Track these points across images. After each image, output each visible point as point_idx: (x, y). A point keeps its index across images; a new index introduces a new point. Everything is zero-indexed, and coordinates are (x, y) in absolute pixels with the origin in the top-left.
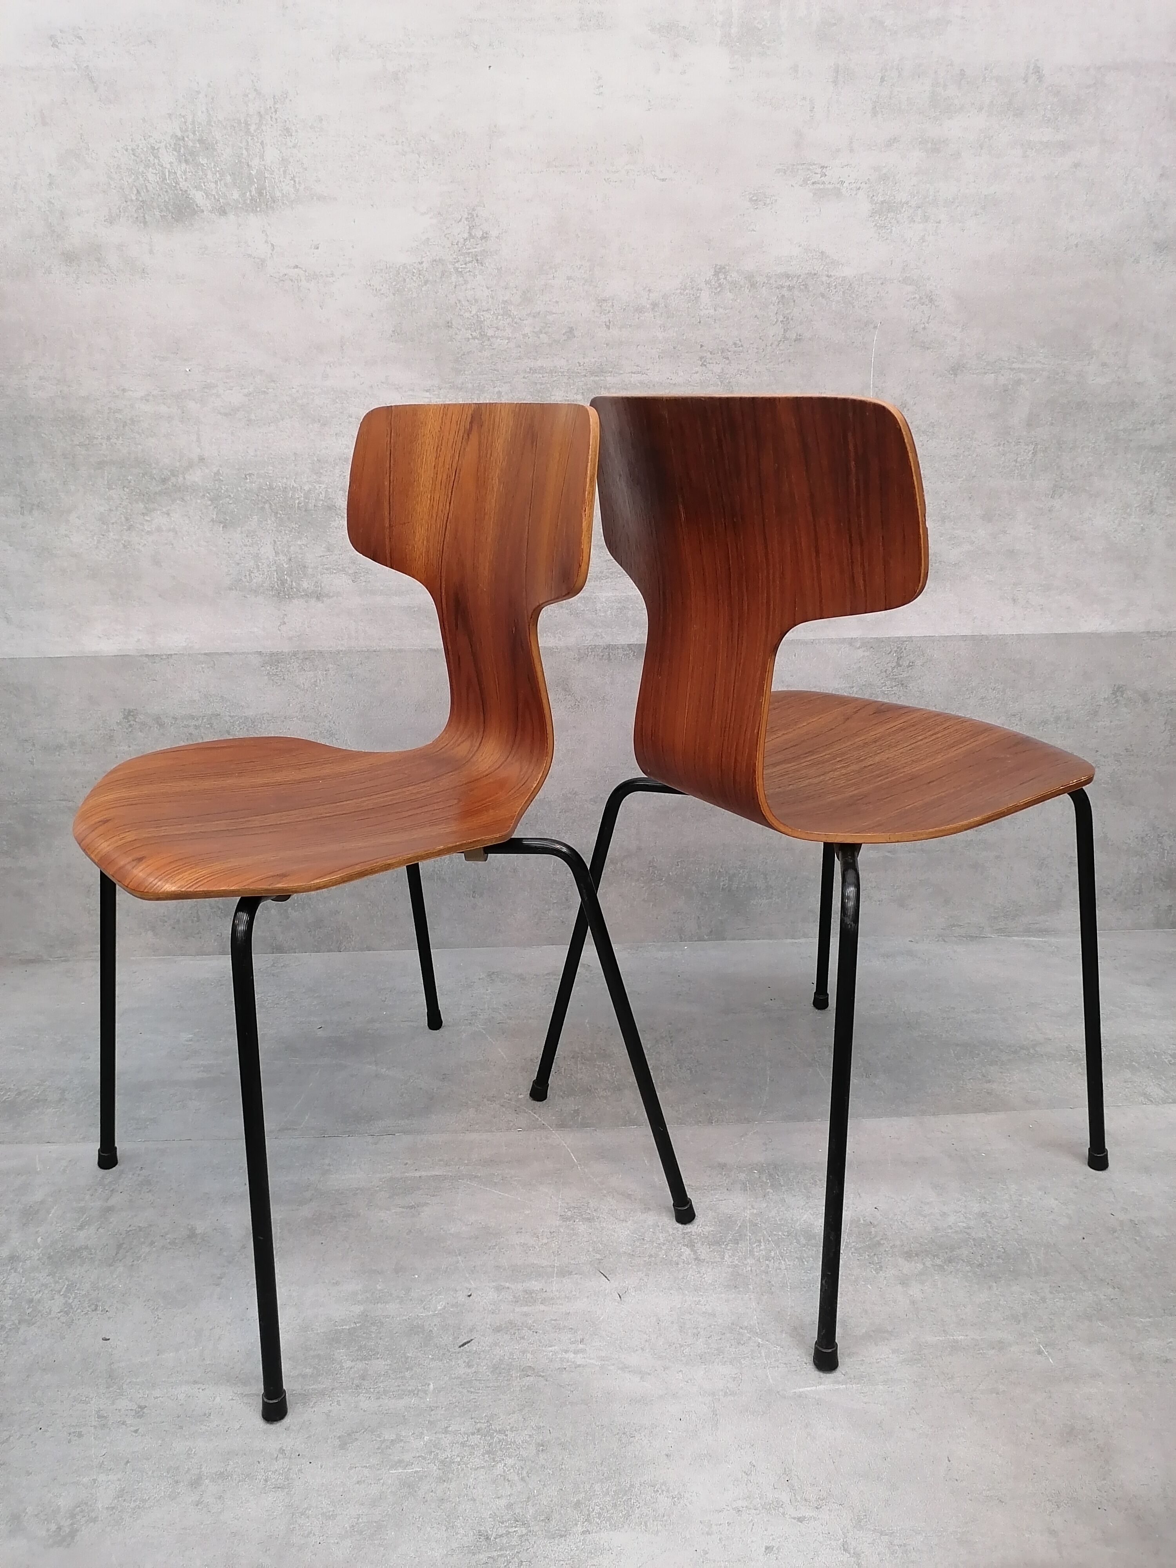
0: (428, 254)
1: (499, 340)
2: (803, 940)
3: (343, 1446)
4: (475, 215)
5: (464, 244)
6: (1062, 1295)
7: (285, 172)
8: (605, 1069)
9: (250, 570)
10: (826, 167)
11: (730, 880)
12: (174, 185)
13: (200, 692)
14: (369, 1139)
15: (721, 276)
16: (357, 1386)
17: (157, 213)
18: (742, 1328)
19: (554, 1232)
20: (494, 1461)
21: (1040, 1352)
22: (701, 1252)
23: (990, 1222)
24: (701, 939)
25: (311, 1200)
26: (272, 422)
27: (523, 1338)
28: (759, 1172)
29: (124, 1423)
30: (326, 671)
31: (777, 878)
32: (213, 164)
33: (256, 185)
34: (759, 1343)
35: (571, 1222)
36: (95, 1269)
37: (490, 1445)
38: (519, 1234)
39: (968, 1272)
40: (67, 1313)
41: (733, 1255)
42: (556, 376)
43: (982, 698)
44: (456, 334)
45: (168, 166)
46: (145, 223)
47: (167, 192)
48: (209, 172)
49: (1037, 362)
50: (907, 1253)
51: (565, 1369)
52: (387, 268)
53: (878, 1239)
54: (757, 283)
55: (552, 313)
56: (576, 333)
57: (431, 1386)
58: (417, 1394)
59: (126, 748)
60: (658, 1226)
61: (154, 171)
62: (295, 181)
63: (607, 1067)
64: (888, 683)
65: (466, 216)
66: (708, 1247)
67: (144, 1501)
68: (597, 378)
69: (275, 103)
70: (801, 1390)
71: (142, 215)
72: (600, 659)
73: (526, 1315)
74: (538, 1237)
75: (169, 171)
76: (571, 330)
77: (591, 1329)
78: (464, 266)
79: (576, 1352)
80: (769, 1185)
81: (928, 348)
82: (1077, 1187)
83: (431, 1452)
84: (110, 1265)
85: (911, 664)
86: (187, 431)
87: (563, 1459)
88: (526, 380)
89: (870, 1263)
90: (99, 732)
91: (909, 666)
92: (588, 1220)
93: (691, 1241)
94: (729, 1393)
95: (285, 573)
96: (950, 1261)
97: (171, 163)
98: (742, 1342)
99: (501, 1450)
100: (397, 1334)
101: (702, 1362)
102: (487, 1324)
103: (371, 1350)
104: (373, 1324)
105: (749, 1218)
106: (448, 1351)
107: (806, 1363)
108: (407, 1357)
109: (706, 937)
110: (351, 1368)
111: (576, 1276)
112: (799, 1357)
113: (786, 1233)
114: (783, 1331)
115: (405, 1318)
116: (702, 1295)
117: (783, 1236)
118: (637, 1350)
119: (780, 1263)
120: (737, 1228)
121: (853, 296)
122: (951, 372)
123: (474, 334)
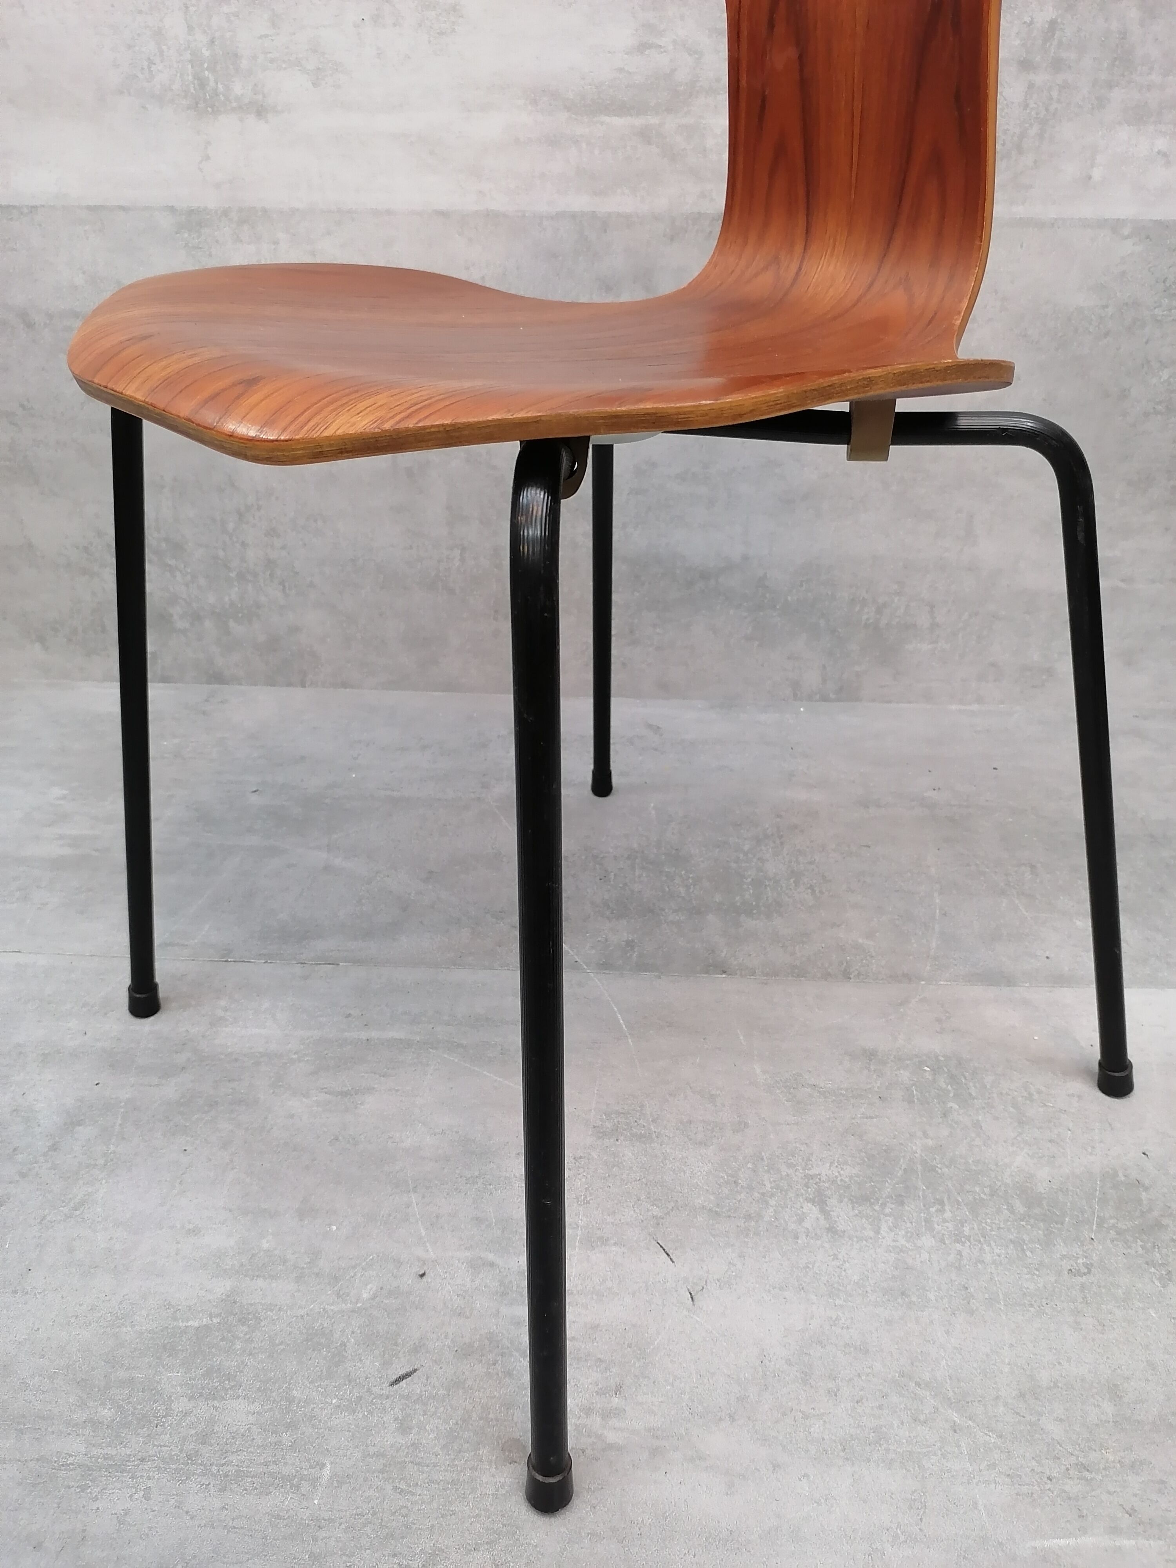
2: (975, 707)
8: (677, 880)
9: (149, 59)
11: (879, 610)
13: (84, 273)
14: (298, 969)
16: (189, 1457)
18: (918, 1384)
19: (581, 1157)
22: (838, 1216)
24: (825, 699)
25: (183, 1068)
28: (933, 1070)
31: (949, 611)
34: (955, 1422)
35: (612, 1140)
41: (896, 1226)
53: (1156, 1213)
57: (327, 1472)
58: (298, 1487)
60: (762, 1159)
63: (681, 876)
66: (850, 1206)
70: (1046, 1543)
77: (637, 1365)
79: (606, 1415)
80: (952, 1095)
89: (1147, 1263)
92: (640, 1137)
93: (819, 1192)
94: (902, 1538)
95: (206, 65)
98: (922, 1417)
100: (281, 1347)
101: (847, 1459)
102: (446, 1337)
103: (229, 1377)
104: (243, 1321)
105: (921, 1156)
106: (369, 1390)
107: (1049, 1479)
108: (291, 1401)
109: (832, 696)
110: (186, 1414)
111: (614, 1248)
112: (1034, 1463)
113: (987, 1190)
114: (997, 1398)
115: (302, 1312)
116: (841, 1306)
117: (983, 1196)
118: (721, 1419)
119: (981, 1250)
120: (900, 1173)
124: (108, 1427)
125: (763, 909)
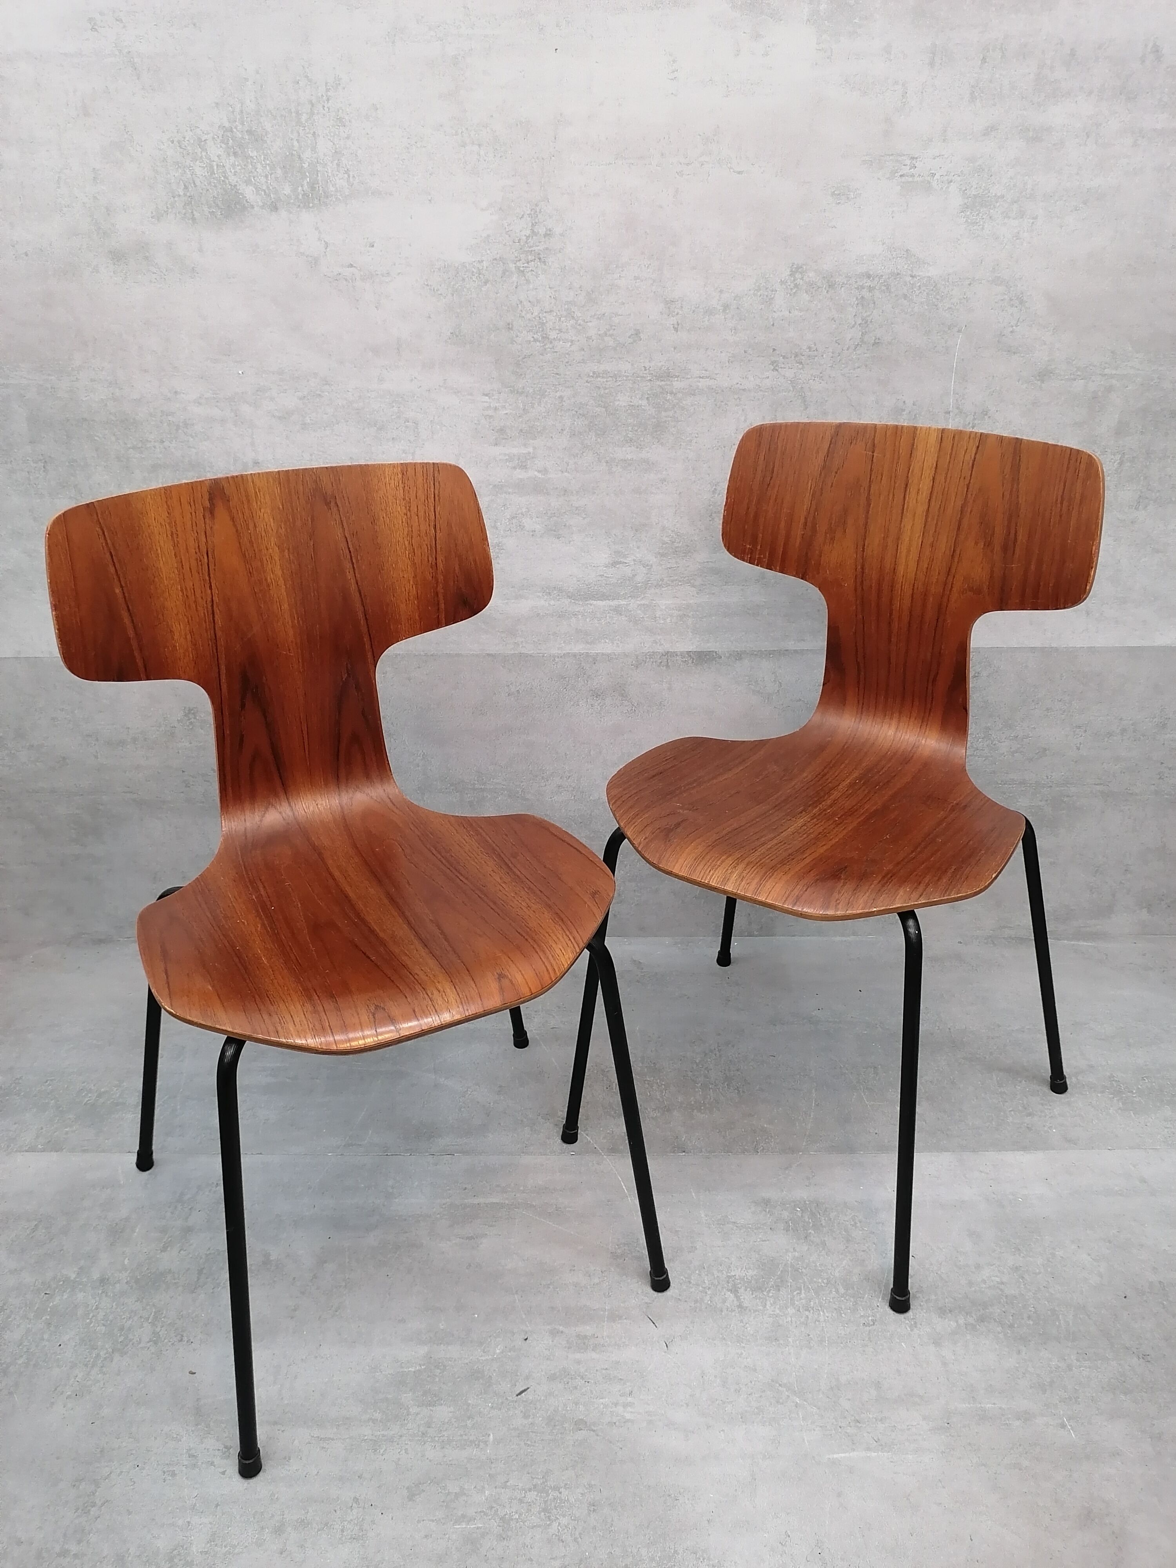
0: (488, 252)
1: (561, 343)
3: (411, 1497)
4: (538, 211)
5: (526, 242)
6: (1087, 1363)
7: (338, 165)
10: (917, 158)
12: (222, 178)
14: (430, 1159)
15: (798, 276)
16: (423, 1434)
17: (206, 209)
18: (780, 1385)
19: (605, 1271)
20: (550, 1520)
21: (1063, 1426)
22: (744, 1299)
23: (1023, 1278)
24: (751, 935)
25: (376, 1226)
26: (327, 427)
27: (576, 1388)
28: (802, 1210)
29: (212, 1464)
32: (262, 157)
33: (308, 179)
34: (797, 1403)
36: (179, 1295)
37: (546, 1502)
38: (572, 1272)
39: (999, 1333)
40: (156, 1343)
41: (775, 1303)
42: (620, 381)
43: (1047, 709)
45: (216, 159)
46: (193, 219)
47: (215, 186)
48: (259, 166)
49: (1132, 367)
50: (940, 1309)
51: (615, 1423)
52: (445, 267)
54: (835, 283)
55: (617, 315)
56: (642, 336)
57: (491, 1438)
58: (479, 1445)
59: (187, 744)
60: (704, 1268)
61: (202, 165)
62: (349, 176)
63: (657, 1084)
65: (528, 212)
66: (751, 1293)
67: (234, 1547)
68: (663, 383)
69: (328, 90)
70: (835, 1456)
71: (190, 211)
72: (659, 666)
73: (579, 1362)
74: (590, 1276)
75: (217, 165)
76: (637, 333)
77: (639, 1381)
78: (526, 265)
79: (625, 1406)
80: (811, 1225)
81: (1014, 353)
82: (1110, 1242)
83: (492, 1507)
84: (193, 1292)
85: (977, 675)
86: (241, 435)
87: (613, 1520)
88: (589, 385)
90: (161, 730)
92: (638, 1258)
93: (735, 1285)
94: (767, 1456)
96: (982, 1319)
97: (219, 156)
98: (781, 1401)
99: (556, 1508)
100: (459, 1380)
101: (743, 1422)
102: (542, 1371)
103: (435, 1395)
104: (437, 1367)
105: (791, 1263)
106: (507, 1399)
107: (840, 1427)
108: (469, 1405)
109: (756, 933)
110: (417, 1414)
111: (625, 1321)
112: (834, 1420)
113: (825, 1281)
114: (820, 1390)
115: (466, 1361)
116: (744, 1347)
117: (823, 1284)
118: (682, 1406)
119: (819, 1314)
120: (779, 1273)
121: (938, 297)
122: (1038, 378)
123: (535, 336)
124: (380, 1421)
125: (707, 1105)
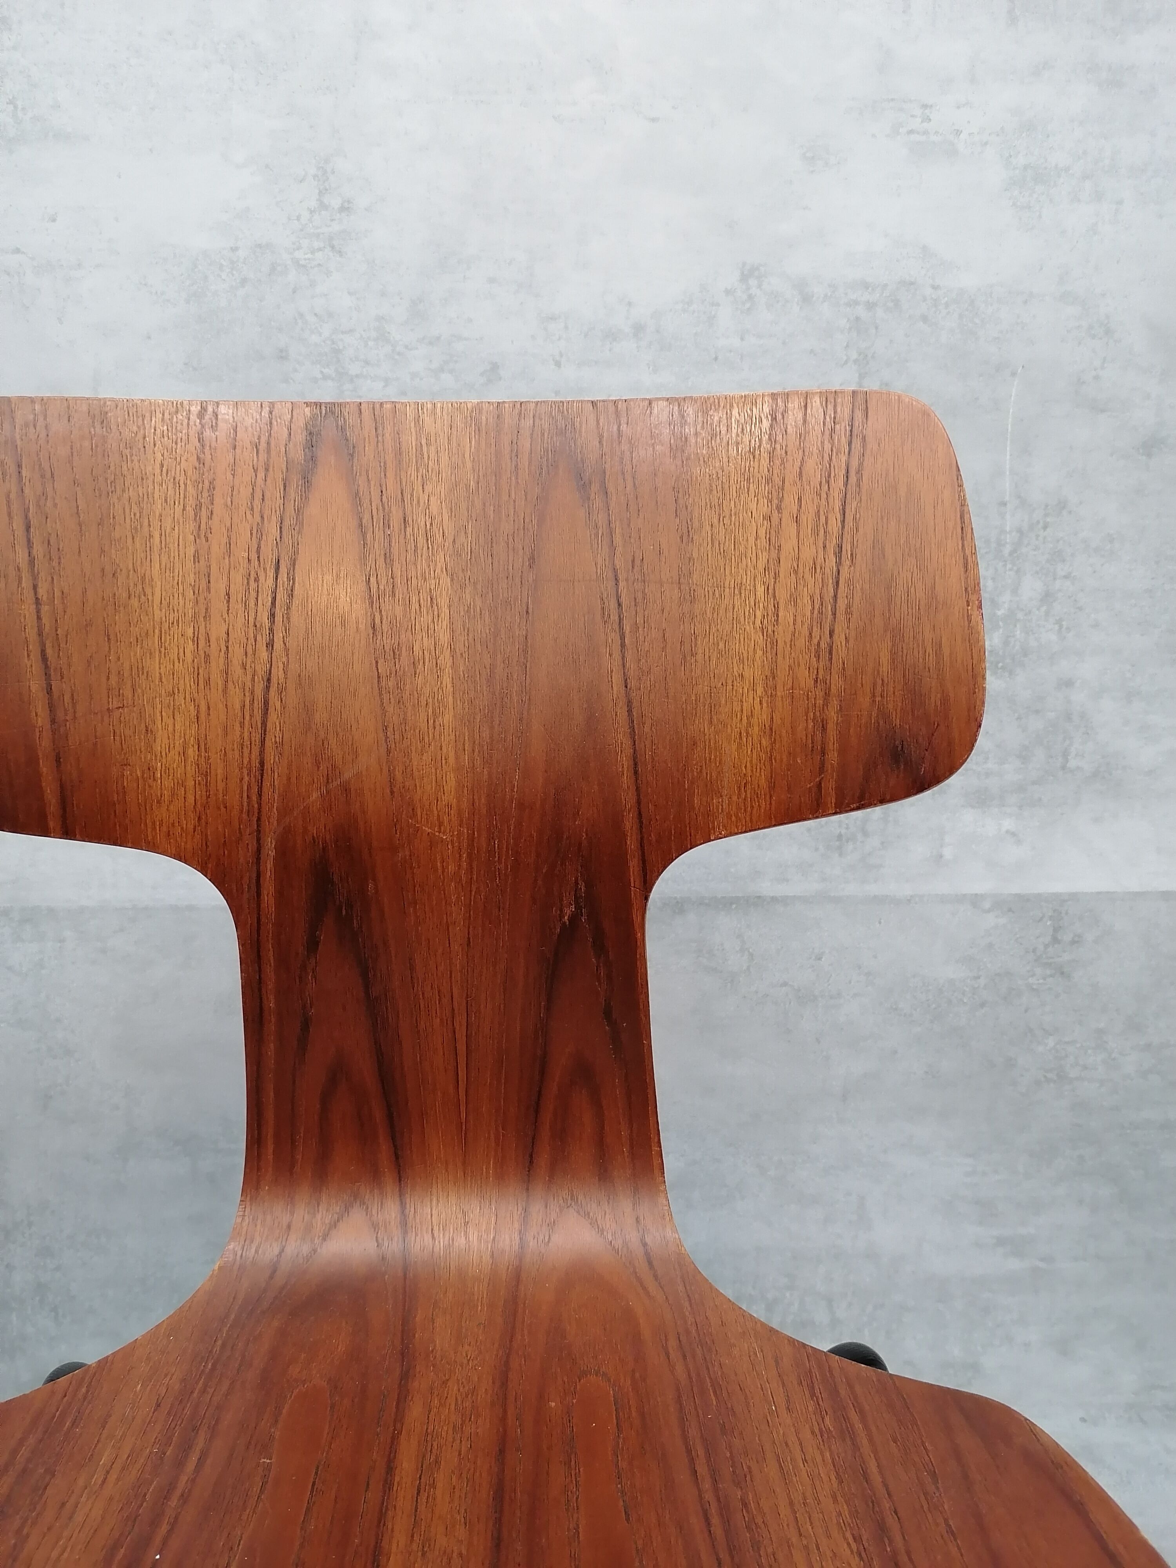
0: (247, 234)
4: (329, 170)
5: (310, 220)
10: (931, 106)
15: (753, 282)
30: (60, 941)
44: (295, 370)
52: (174, 256)
54: (813, 296)
55: (460, 338)
62: (16, 107)
64: (1038, 971)
65: (313, 171)
78: (309, 256)
81: (1103, 411)
85: (1076, 939)
91: (1073, 942)
121: (977, 321)
122: (1141, 451)
123: (326, 371)
